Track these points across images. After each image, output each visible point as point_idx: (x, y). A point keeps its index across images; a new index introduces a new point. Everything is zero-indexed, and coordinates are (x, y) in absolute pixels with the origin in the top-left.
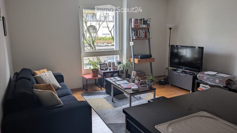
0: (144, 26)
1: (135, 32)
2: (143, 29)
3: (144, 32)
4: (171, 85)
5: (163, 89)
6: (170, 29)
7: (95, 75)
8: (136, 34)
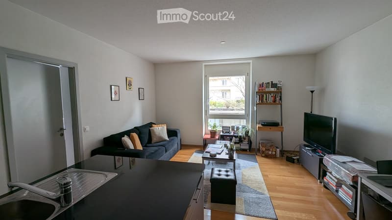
0: (273, 89)
1: (260, 96)
2: (270, 92)
3: (272, 96)
4: (302, 165)
5: (288, 168)
6: (312, 92)
7: (213, 136)
8: (261, 98)
